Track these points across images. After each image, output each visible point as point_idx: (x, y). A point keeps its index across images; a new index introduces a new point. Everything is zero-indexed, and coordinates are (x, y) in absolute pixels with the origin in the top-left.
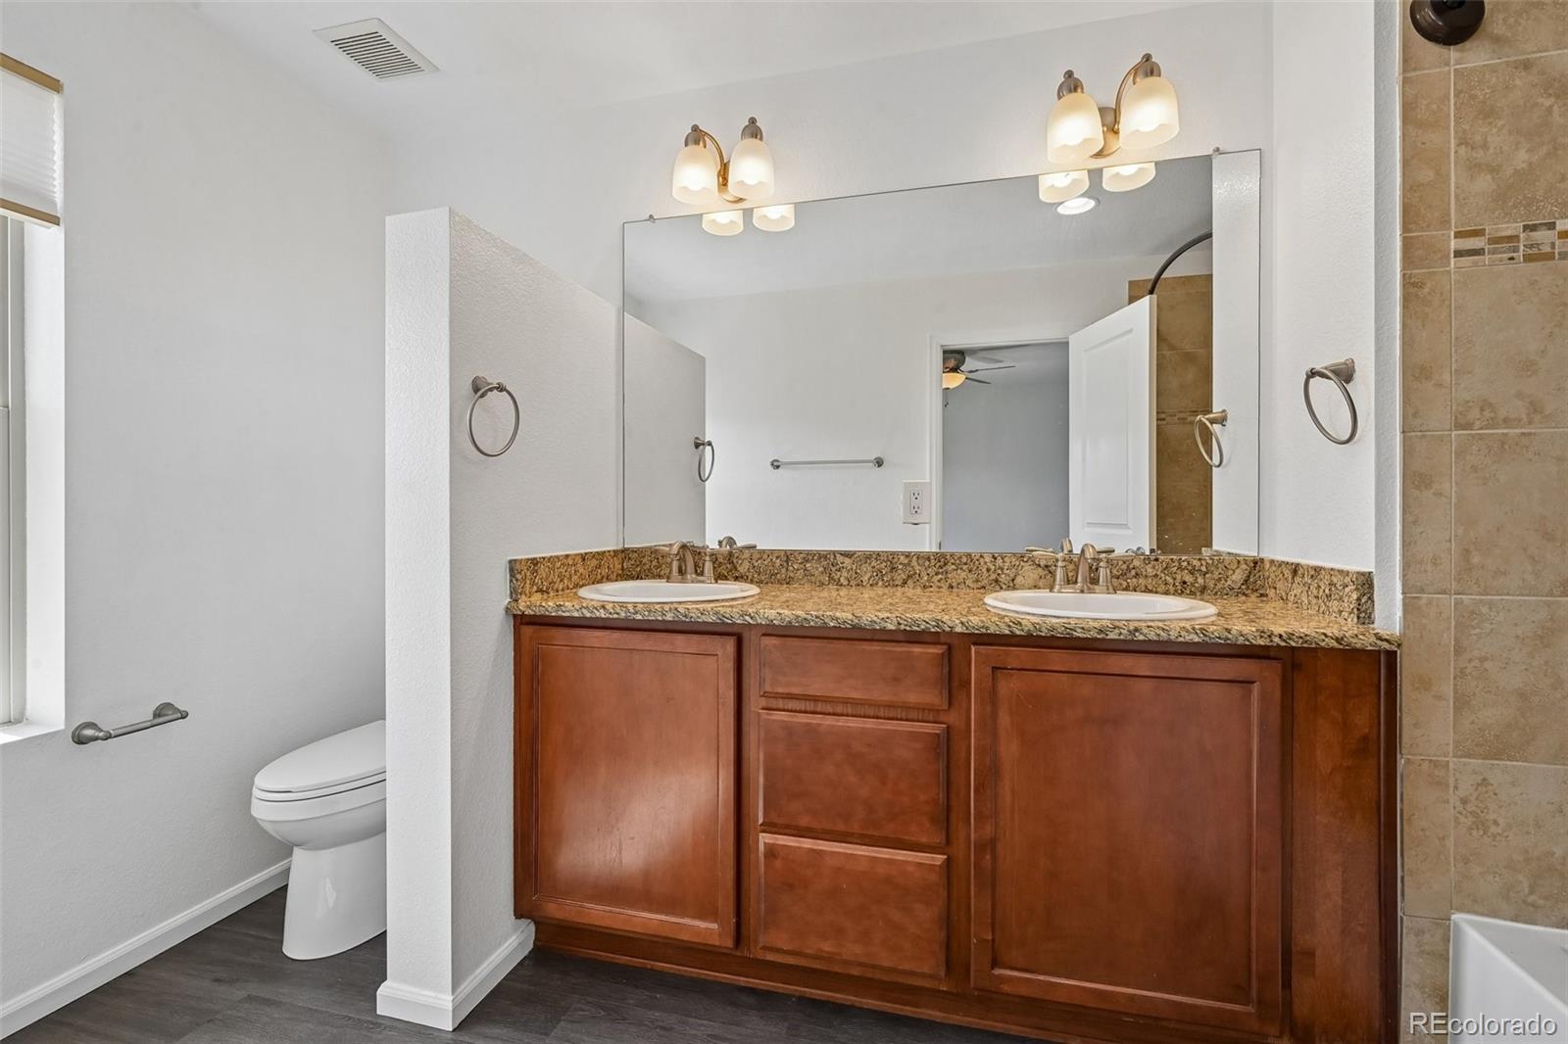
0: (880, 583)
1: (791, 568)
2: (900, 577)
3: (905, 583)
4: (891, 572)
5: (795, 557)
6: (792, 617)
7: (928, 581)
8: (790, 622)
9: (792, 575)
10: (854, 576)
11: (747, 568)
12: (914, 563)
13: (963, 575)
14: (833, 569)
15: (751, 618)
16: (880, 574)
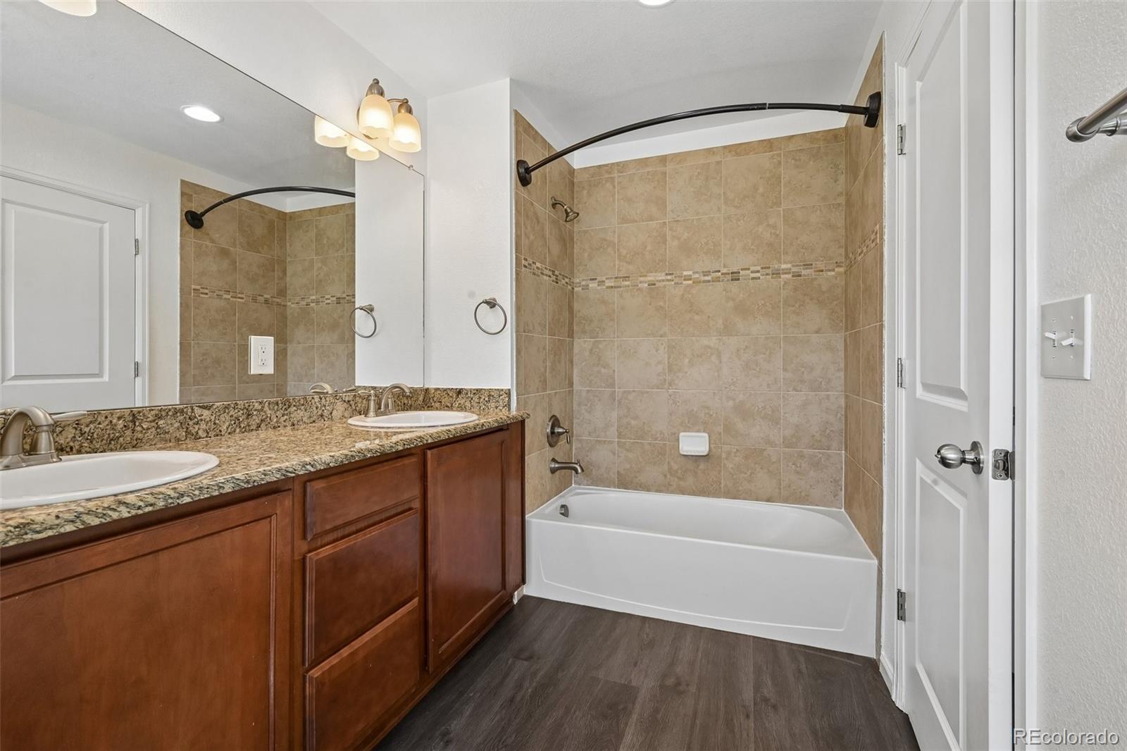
0: (238, 430)
1: (139, 429)
2: (255, 420)
3: (259, 426)
4: (247, 418)
5: (144, 415)
6: (343, 457)
7: (277, 422)
8: (342, 462)
9: (140, 436)
10: (213, 426)
11: (70, 436)
12: (266, 408)
13: (301, 414)
14: (191, 423)
15: (312, 466)
16: (237, 422)
